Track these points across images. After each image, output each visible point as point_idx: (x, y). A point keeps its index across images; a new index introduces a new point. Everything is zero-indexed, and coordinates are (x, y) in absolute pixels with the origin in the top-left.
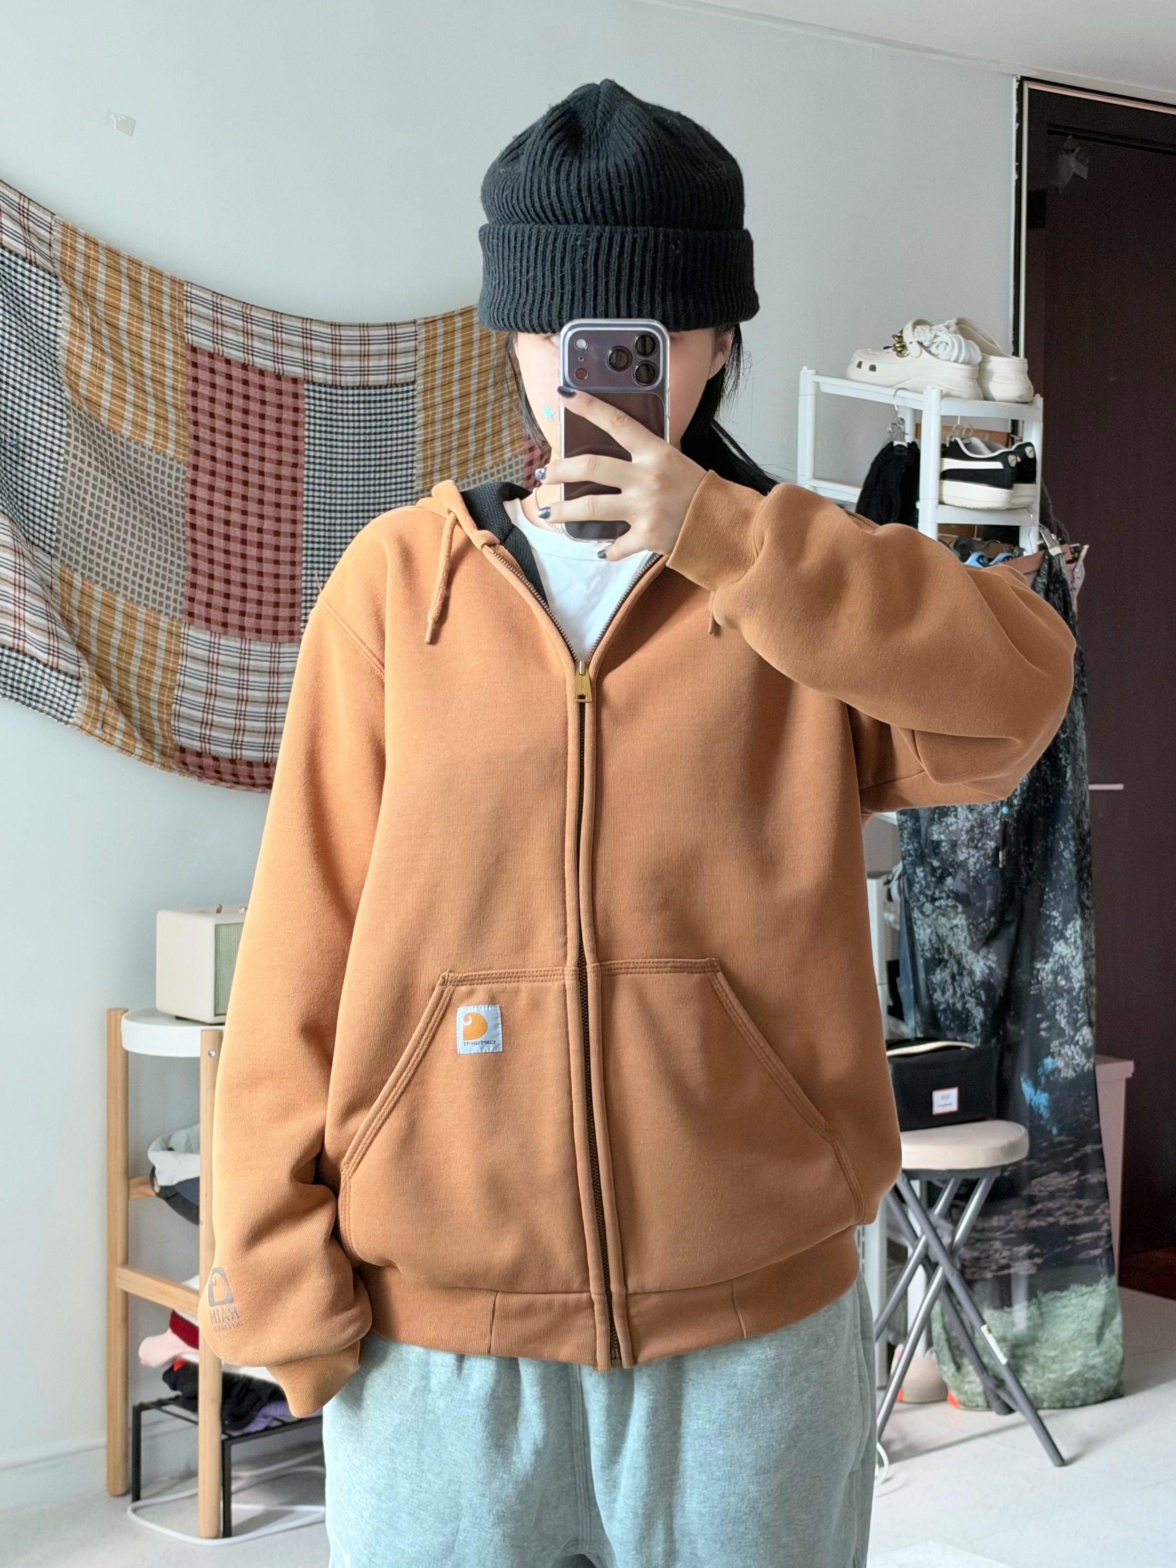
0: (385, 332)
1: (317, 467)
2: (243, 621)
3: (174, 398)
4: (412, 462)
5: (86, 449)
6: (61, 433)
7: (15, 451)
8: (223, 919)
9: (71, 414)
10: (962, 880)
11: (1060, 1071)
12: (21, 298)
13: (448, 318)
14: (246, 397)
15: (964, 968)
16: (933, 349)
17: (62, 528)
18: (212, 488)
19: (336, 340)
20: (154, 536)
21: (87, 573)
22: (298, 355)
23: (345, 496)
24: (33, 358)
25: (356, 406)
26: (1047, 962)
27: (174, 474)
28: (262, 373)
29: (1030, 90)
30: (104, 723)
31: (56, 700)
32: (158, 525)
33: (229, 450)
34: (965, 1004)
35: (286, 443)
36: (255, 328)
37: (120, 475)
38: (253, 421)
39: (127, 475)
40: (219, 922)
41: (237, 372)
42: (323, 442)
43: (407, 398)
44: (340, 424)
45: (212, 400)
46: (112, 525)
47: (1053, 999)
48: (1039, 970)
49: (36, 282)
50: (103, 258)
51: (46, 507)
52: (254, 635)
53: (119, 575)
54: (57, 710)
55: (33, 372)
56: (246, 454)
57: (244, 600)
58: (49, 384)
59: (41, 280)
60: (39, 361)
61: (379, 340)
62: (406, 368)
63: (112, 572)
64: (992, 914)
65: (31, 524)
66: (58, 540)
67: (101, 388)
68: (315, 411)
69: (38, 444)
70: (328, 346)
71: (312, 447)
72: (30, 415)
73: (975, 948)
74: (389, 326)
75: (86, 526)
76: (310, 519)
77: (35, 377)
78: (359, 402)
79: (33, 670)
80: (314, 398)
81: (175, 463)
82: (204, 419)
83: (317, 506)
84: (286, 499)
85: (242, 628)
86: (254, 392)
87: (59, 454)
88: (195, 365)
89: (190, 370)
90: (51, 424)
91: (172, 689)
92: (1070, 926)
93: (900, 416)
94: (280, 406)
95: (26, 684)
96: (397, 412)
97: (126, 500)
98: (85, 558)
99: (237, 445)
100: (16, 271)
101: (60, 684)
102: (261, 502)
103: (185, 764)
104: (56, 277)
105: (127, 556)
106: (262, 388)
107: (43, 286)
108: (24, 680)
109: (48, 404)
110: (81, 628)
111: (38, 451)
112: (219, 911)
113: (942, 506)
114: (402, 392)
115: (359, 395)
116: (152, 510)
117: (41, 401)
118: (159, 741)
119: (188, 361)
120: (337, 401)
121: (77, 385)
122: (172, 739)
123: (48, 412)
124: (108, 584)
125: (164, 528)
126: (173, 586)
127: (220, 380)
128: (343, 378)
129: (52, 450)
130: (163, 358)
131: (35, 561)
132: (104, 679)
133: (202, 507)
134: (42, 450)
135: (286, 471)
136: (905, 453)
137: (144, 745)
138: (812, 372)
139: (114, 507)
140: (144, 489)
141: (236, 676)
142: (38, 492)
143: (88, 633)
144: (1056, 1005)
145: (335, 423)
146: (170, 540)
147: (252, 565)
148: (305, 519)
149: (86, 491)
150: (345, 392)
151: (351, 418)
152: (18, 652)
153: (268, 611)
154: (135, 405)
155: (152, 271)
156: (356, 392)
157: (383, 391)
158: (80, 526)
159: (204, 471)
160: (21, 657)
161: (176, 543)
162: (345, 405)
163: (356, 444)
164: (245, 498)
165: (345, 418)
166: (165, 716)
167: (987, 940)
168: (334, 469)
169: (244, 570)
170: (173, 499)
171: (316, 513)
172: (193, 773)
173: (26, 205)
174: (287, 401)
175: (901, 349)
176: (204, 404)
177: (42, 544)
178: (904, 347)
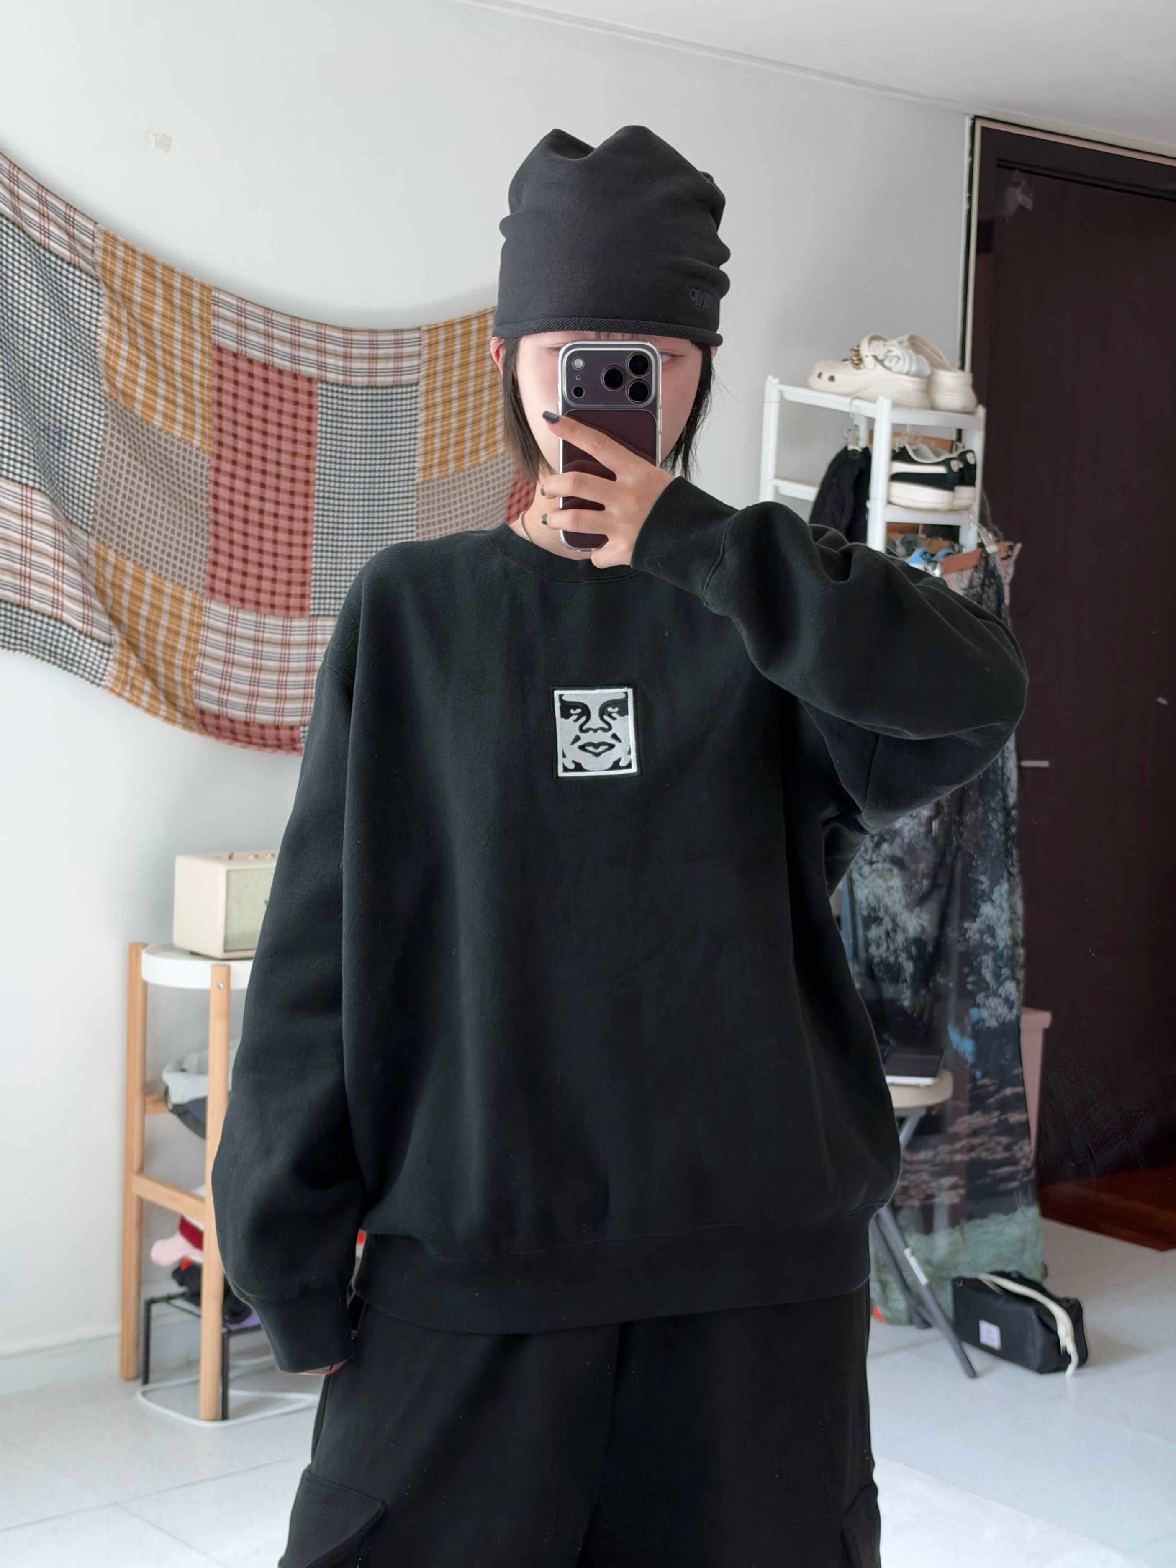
0: (392, 337)
1: (328, 459)
2: (258, 597)
3: (202, 393)
4: (414, 456)
5: (121, 437)
6: (99, 422)
7: (57, 437)
8: (235, 866)
9: (108, 405)
10: (899, 846)
11: (984, 1021)
12: (65, 299)
13: (449, 326)
14: (266, 394)
15: (898, 926)
16: (886, 363)
17: (98, 509)
18: (233, 476)
19: (348, 344)
20: (181, 518)
21: (120, 550)
22: (313, 356)
23: (352, 486)
24: (75, 354)
25: (364, 404)
26: (975, 921)
27: (200, 462)
28: (280, 372)
29: (983, 128)
30: (133, 686)
31: (89, 664)
32: (184, 509)
33: (250, 441)
34: (897, 958)
35: (301, 437)
36: (276, 331)
37: (151, 462)
38: (272, 416)
39: (158, 463)
40: (231, 867)
41: (258, 371)
42: (334, 437)
43: (411, 398)
44: (350, 420)
45: (235, 396)
46: (143, 507)
47: (979, 955)
48: (966, 930)
49: (80, 285)
50: (140, 264)
51: (85, 489)
52: (268, 610)
53: (149, 553)
54: (90, 674)
55: (75, 367)
56: (264, 446)
57: (260, 578)
58: (89, 377)
59: (83, 283)
60: (80, 357)
61: (387, 345)
62: (411, 370)
63: (143, 550)
64: (924, 876)
65: (71, 505)
66: (94, 520)
67: (135, 382)
68: (327, 408)
69: (78, 432)
70: (340, 349)
71: (324, 441)
72: (71, 405)
73: (909, 907)
74: (396, 332)
75: (119, 507)
76: (321, 506)
77: (77, 371)
78: (367, 401)
79: (69, 637)
80: (327, 396)
81: (200, 453)
82: (227, 413)
83: (327, 495)
84: (300, 488)
85: (258, 603)
86: (273, 390)
87: (97, 441)
88: (220, 363)
89: (216, 368)
90: (90, 414)
91: (194, 657)
92: (997, 889)
93: (856, 422)
94: (296, 403)
95: (63, 649)
96: (401, 411)
97: (156, 484)
98: (119, 536)
99: (257, 437)
100: (61, 274)
101: (94, 650)
102: (277, 489)
103: (204, 725)
104: (97, 280)
105: (156, 535)
106: (281, 386)
107: (86, 288)
108: (61, 645)
109: (88, 396)
110: (114, 600)
111: (78, 438)
112: (231, 857)
113: (891, 506)
114: (406, 393)
115: (367, 394)
116: (180, 494)
117: (82, 393)
118: (181, 703)
119: (214, 360)
120: (347, 400)
121: (115, 379)
122: (193, 703)
123: (87, 403)
124: (139, 561)
125: (189, 512)
126: (197, 564)
127: (242, 378)
128: (353, 379)
129: (90, 438)
130: (192, 356)
131: (73, 539)
132: (133, 647)
133: (224, 493)
134: (81, 437)
135: (300, 462)
136: (858, 457)
137: (168, 707)
138: (777, 381)
139: (145, 491)
140: (173, 475)
141: (250, 646)
142: (78, 475)
143: (120, 604)
144: (981, 961)
145: (345, 420)
146: (195, 523)
147: (268, 547)
148: (316, 506)
149: (120, 476)
150: (355, 391)
151: (360, 415)
152: (56, 619)
153: (281, 588)
154: (167, 399)
155: (184, 277)
156: (365, 391)
157: (389, 391)
158: (115, 507)
159: (227, 460)
160: (58, 625)
161: (200, 525)
162: (354, 404)
163: (364, 439)
164: (263, 486)
165: (354, 415)
166: (188, 682)
167: (921, 900)
168: (343, 461)
169: (261, 551)
170: (198, 485)
171: (326, 501)
172: (210, 734)
173: (72, 214)
174: (303, 398)
175: (858, 362)
176: (227, 400)
177: (79, 523)
178: (860, 360)
